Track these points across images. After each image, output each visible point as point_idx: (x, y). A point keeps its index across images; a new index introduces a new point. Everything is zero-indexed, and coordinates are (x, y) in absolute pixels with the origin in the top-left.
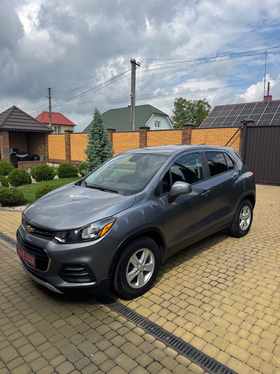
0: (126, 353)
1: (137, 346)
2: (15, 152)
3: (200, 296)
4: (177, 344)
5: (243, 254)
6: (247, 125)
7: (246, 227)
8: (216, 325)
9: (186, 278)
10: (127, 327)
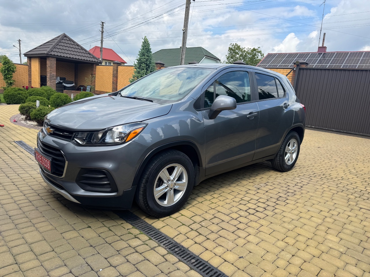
0: (142, 271)
1: (156, 266)
2: (62, 81)
3: (235, 222)
4: (203, 268)
5: (286, 187)
6: (300, 67)
7: (291, 162)
8: (250, 252)
9: (221, 203)
10: (147, 245)
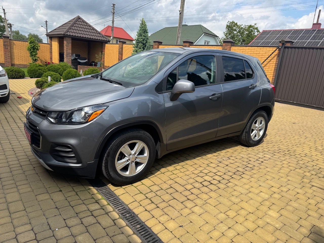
0: (90, 233)
1: (104, 229)
2: (77, 58)
3: (187, 193)
4: (144, 234)
5: (247, 162)
6: (286, 45)
7: (258, 137)
8: (191, 222)
9: (181, 175)
10: (104, 210)
